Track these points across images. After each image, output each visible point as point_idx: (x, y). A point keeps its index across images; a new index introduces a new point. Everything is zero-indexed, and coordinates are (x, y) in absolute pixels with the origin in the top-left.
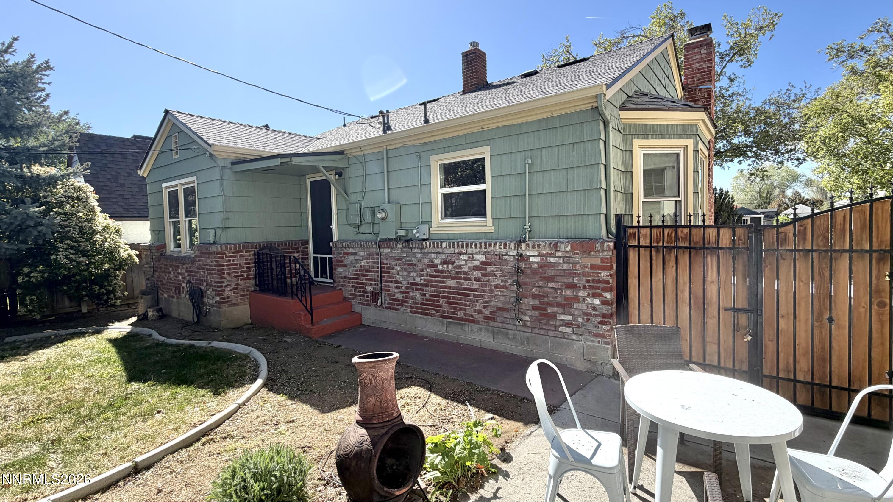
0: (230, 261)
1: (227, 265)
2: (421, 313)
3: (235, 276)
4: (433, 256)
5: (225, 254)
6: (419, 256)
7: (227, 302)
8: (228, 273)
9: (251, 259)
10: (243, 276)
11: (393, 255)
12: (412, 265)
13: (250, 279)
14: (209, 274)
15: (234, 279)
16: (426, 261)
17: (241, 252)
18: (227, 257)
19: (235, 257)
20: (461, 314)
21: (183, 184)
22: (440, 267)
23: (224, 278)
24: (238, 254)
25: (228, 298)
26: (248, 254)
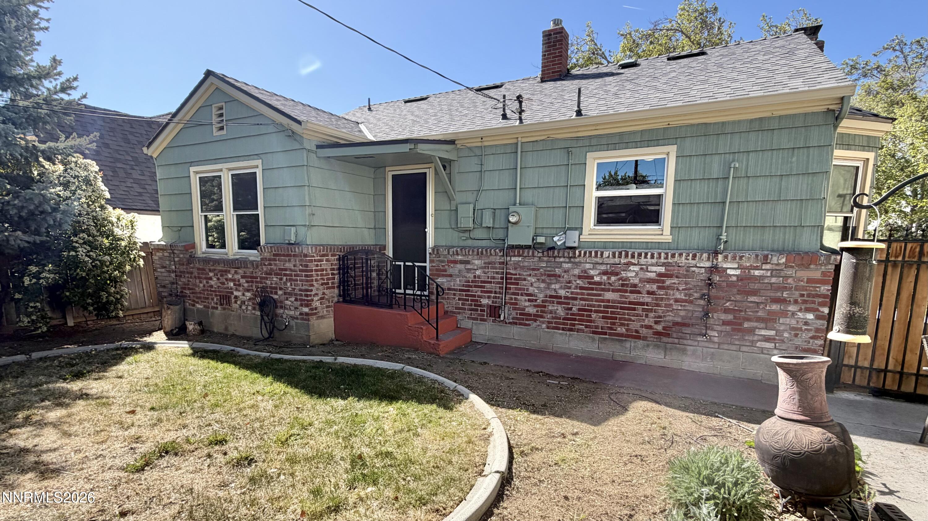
0: (317, 266)
1: (316, 271)
2: (563, 329)
3: (322, 284)
4: (588, 266)
5: (314, 257)
6: (566, 266)
7: (315, 314)
8: (316, 280)
9: (336, 265)
10: (328, 283)
11: (526, 264)
12: (555, 275)
13: (333, 288)
14: (291, 280)
15: (321, 287)
16: (576, 272)
17: (327, 255)
18: (315, 261)
19: (322, 261)
20: (621, 330)
21: (230, 170)
22: (597, 279)
23: (312, 285)
24: (325, 258)
25: (316, 309)
26: (333, 258)
